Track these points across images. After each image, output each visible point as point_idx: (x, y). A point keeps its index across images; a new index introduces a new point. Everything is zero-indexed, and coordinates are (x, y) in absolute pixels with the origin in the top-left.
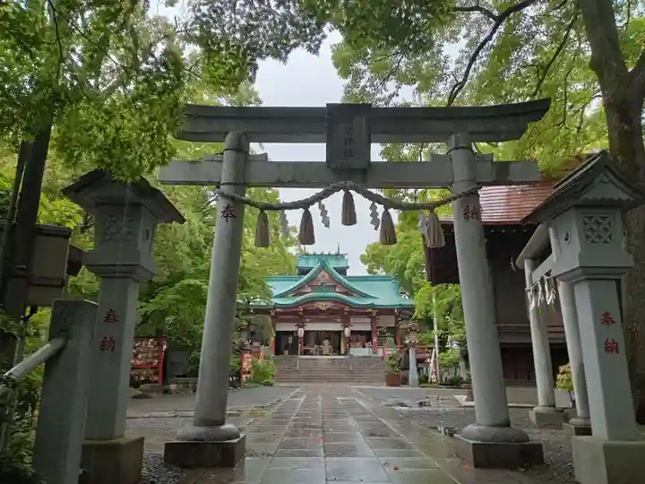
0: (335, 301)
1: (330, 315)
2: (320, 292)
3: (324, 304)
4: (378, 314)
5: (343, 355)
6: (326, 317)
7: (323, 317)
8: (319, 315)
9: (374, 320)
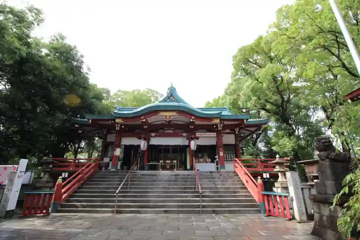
1: (177, 129)
3: (168, 114)
5: (188, 170)
6: (171, 131)
7: (169, 131)
8: (164, 130)
9: (219, 134)
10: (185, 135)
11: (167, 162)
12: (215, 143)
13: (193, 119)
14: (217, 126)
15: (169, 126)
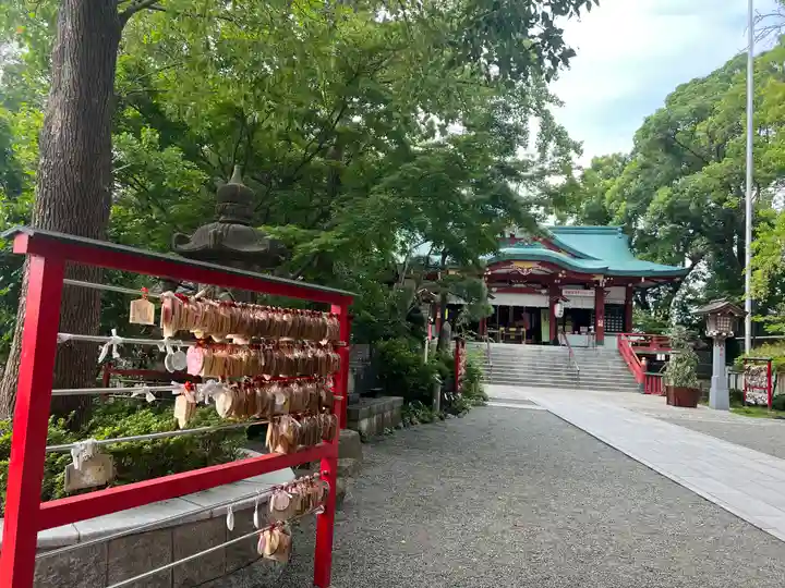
0: (544, 262)
1: (532, 283)
2: (519, 246)
3: (527, 265)
4: (609, 284)
5: (545, 344)
6: (523, 286)
7: (519, 285)
8: (511, 283)
9: (600, 293)
10: (544, 291)
11: (511, 329)
12: (592, 307)
13: (563, 274)
14: (597, 282)
15: (518, 277)
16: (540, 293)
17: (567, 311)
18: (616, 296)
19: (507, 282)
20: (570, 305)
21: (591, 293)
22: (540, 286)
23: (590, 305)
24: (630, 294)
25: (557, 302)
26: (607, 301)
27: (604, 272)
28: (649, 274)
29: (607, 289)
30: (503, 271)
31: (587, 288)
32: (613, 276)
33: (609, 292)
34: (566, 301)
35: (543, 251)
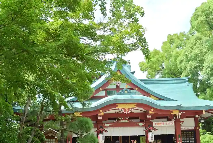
0: (139, 105)
1: (132, 119)
3: (127, 107)
4: (182, 117)
6: (127, 121)
7: (124, 121)
8: (119, 120)
9: (178, 122)
10: (141, 124)
13: (152, 111)
14: (175, 116)
15: (123, 115)
16: (138, 126)
17: (156, 137)
18: (189, 124)
19: (115, 119)
20: (159, 133)
21: (172, 123)
22: (139, 120)
23: (172, 132)
24: (197, 122)
25: (150, 131)
26: (182, 128)
27: (179, 108)
28: (207, 109)
29: (181, 120)
30: (112, 111)
31: (169, 120)
32: (184, 111)
33: (183, 122)
34: (155, 129)
35: (137, 96)
